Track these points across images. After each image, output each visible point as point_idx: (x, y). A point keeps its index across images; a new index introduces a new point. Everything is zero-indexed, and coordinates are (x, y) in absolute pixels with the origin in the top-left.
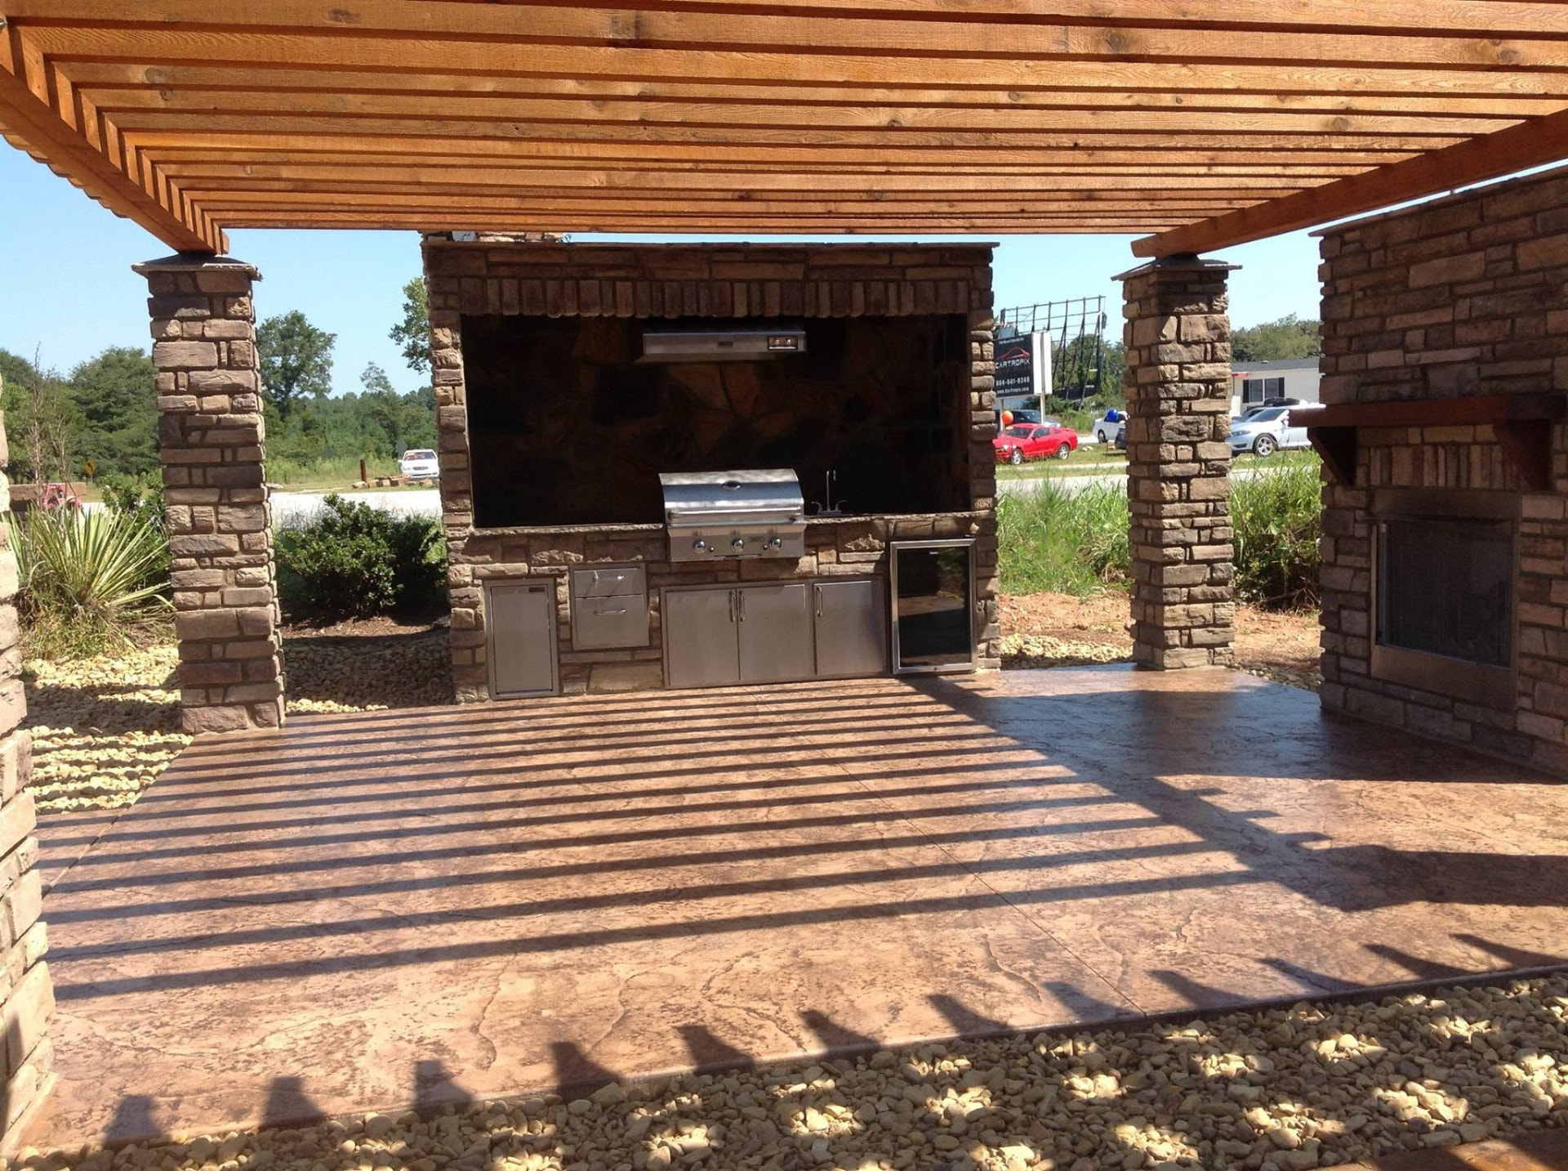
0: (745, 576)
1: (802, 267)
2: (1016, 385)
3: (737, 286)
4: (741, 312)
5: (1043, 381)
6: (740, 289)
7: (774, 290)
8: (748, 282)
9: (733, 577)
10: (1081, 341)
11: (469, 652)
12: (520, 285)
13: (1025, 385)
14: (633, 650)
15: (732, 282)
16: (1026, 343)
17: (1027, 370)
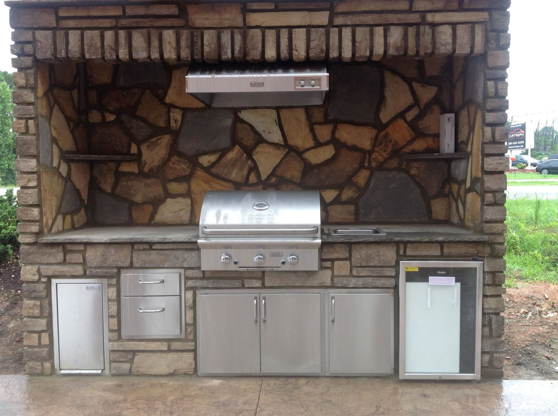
0: (267, 284)
1: (327, 14)
2: (518, 145)
3: (268, 32)
4: (271, 54)
5: (530, 143)
6: (271, 36)
7: (300, 36)
8: (278, 29)
9: (258, 284)
10: (546, 129)
11: (36, 336)
12: (82, 36)
13: (522, 144)
14: (169, 341)
15: (263, 29)
16: (523, 127)
17: (523, 138)
